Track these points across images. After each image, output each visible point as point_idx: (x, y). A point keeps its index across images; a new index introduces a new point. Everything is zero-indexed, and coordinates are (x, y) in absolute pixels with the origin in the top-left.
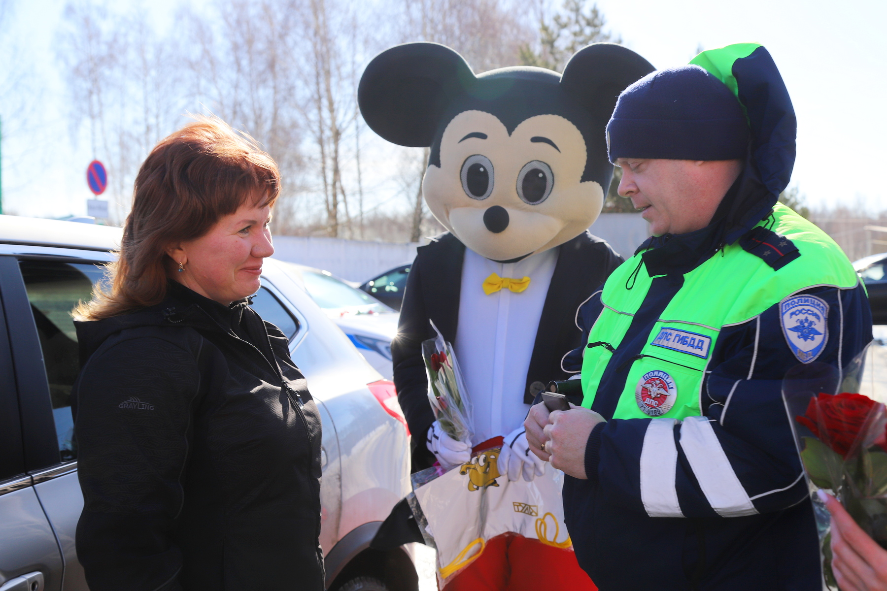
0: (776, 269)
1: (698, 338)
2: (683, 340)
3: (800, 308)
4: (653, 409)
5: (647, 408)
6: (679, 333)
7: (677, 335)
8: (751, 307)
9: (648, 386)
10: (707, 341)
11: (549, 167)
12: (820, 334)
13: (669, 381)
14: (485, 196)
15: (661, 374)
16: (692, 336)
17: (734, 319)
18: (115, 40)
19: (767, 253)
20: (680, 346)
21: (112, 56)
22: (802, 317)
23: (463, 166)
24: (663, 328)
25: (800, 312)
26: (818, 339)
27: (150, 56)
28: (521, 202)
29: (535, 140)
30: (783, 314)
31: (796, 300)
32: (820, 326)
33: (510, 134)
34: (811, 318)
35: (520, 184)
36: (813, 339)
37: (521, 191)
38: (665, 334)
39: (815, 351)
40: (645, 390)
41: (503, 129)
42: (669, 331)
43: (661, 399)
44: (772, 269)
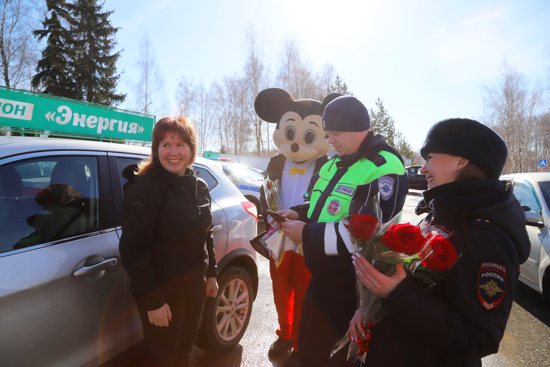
0: (378, 167)
1: (350, 189)
2: (345, 190)
3: (385, 181)
4: (332, 213)
5: (331, 212)
6: (344, 187)
7: (343, 188)
8: (368, 179)
9: (332, 205)
10: (353, 190)
11: (315, 132)
12: (390, 190)
13: (338, 203)
14: (292, 140)
15: (336, 201)
16: (348, 188)
17: (362, 182)
18: (194, 93)
19: (375, 161)
20: (344, 192)
21: (192, 98)
22: (385, 184)
23: (286, 129)
24: (339, 186)
25: (385, 182)
26: (390, 192)
27: (204, 98)
28: (304, 143)
29: (311, 123)
30: (379, 183)
31: (384, 178)
32: (391, 188)
33: (302, 120)
34: (388, 185)
35: (304, 137)
36: (388, 192)
37: (304, 139)
38: (339, 188)
39: (388, 196)
40: (330, 206)
41: (301, 118)
42: (341, 186)
43: (335, 209)
44: (377, 167)
